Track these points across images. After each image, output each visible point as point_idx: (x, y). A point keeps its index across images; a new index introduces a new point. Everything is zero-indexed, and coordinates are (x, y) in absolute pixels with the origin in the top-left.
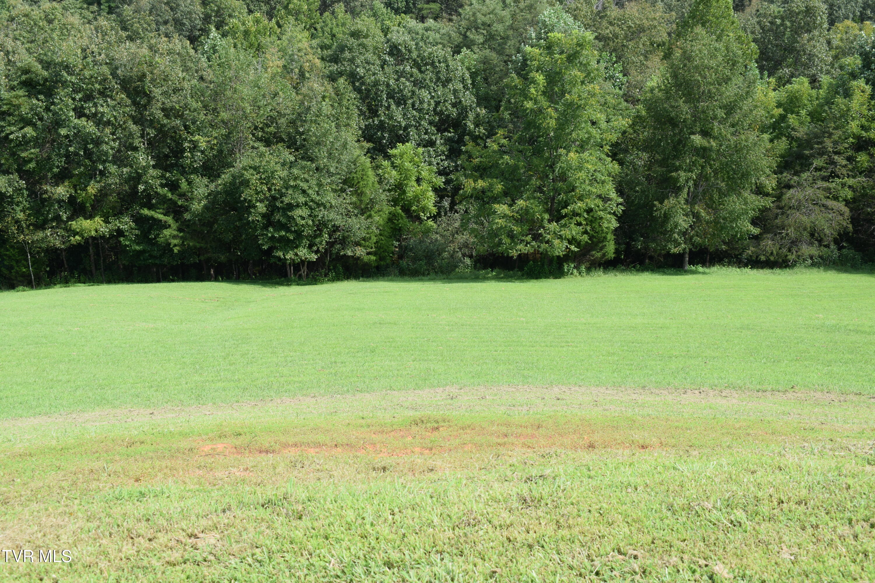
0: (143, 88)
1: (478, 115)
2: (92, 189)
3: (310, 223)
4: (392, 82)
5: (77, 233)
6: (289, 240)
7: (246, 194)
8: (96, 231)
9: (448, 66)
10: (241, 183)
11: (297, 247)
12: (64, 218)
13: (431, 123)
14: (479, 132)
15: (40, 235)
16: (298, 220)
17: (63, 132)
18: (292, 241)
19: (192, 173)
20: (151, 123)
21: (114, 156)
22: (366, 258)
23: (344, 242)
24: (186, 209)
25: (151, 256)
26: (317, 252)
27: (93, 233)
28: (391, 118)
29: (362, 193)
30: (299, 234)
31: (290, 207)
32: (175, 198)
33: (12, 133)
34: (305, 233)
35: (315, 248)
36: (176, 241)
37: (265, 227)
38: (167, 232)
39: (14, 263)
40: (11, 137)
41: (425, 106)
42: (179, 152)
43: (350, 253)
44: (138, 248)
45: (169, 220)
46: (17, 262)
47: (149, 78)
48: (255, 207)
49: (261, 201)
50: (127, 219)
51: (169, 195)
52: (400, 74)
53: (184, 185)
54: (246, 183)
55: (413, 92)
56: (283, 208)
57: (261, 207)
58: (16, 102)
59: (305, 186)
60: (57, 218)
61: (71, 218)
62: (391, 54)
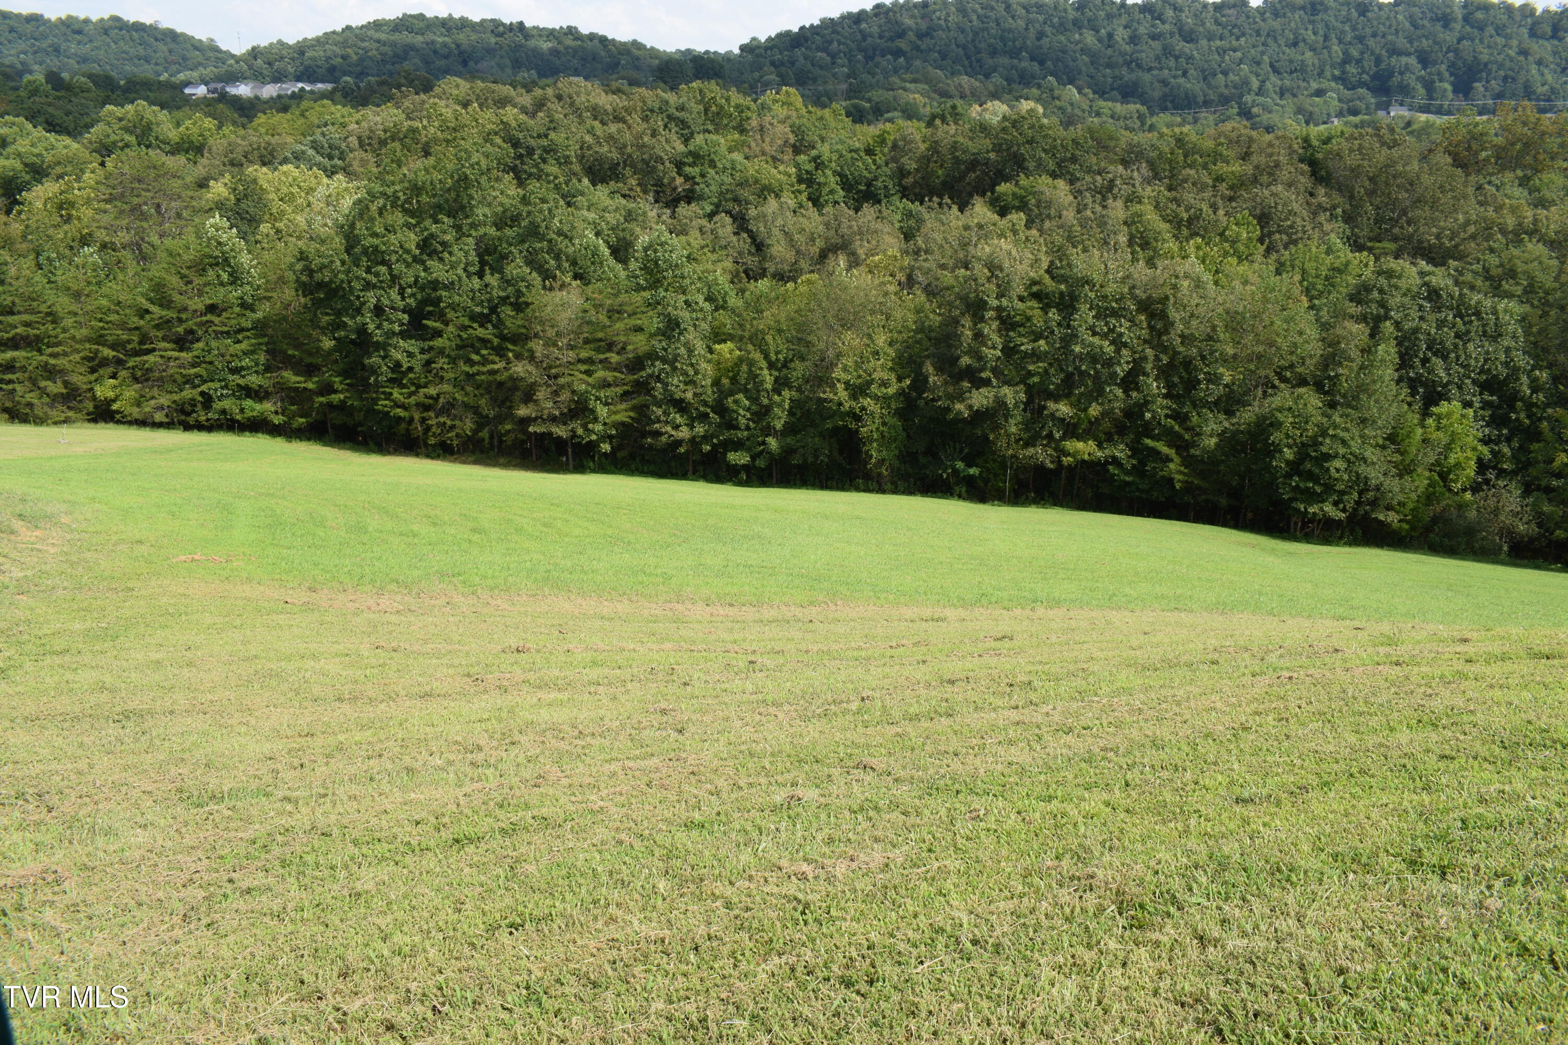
0: (1163, 311)
1: (1536, 380)
2: (1094, 410)
3: (1346, 477)
4: (1433, 331)
5: (1069, 455)
6: (1315, 493)
7: (1276, 437)
8: (1089, 454)
9: (1497, 319)
10: (1271, 425)
11: (1323, 501)
12: (1057, 436)
13: (1474, 382)
14: (1537, 398)
15: (1031, 451)
16: (1333, 471)
17: (1077, 349)
18: (1319, 495)
19: (1204, 407)
20: (1165, 350)
21: (1122, 379)
22: (1396, 525)
23: (1374, 503)
24: (1194, 444)
25: (1138, 489)
26: (1344, 510)
27: (1086, 457)
28: (1431, 371)
29: (1406, 451)
30: (1329, 488)
31: (1327, 457)
32: (1182, 432)
33: (1022, 344)
34: (1337, 488)
35: (1341, 506)
36: (1180, 477)
37: (1289, 476)
38: (1172, 466)
39: (991, 476)
40: (1022, 348)
41: (1473, 362)
42: (1192, 384)
43: (1381, 517)
44: (1127, 479)
45: (1172, 452)
46: (995, 475)
47: (1172, 300)
48: (1281, 451)
49: (1290, 447)
50: (1122, 446)
51: (1177, 428)
52: (1441, 324)
53: (1195, 419)
54: (1277, 425)
55: (1456, 346)
56: (1316, 458)
57: (1288, 454)
58: (1029, 313)
59: (1346, 435)
60: (1050, 436)
61: (1063, 438)
62: (1428, 298)
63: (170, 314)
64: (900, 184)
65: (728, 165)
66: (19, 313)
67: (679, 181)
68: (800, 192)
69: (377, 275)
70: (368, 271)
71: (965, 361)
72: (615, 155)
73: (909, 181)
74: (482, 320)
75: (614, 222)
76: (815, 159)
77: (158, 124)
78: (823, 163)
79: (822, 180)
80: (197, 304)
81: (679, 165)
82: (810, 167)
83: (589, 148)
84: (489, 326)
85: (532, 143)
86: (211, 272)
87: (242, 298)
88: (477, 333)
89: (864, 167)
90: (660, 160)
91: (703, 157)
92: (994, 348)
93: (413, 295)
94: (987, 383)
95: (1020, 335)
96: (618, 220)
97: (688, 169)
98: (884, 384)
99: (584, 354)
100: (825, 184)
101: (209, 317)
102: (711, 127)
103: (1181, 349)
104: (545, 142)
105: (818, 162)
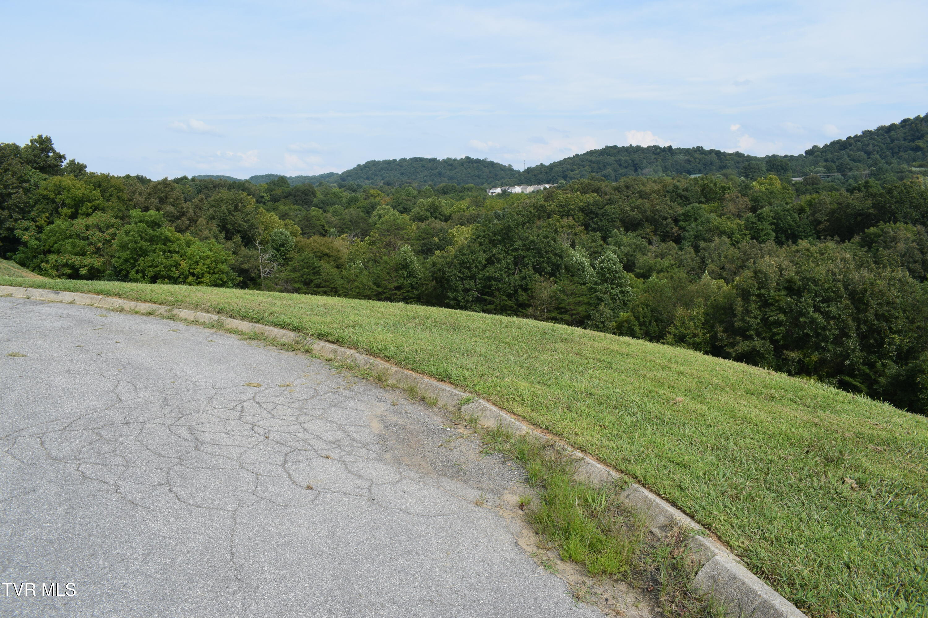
63: (380, 290)
64: (815, 229)
65: (704, 220)
66: (322, 287)
67: (675, 229)
68: (746, 235)
69: (463, 273)
70: (460, 272)
71: (738, 324)
72: (639, 217)
73: (822, 227)
74: (509, 296)
75: (626, 252)
76: (758, 216)
77: (441, 207)
78: (763, 218)
79: (760, 227)
80: (392, 286)
81: (676, 221)
82: (754, 220)
83: (627, 212)
84: (513, 299)
85: (599, 212)
86: (400, 272)
87: (411, 284)
88: (506, 303)
89: (792, 219)
90: (666, 218)
91: (690, 216)
92: (755, 318)
93: (480, 283)
94: (750, 338)
95: (772, 311)
96: (628, 251)
97: (681, 223)
98: (695, 336)
99: (553, 315)
100: (762, 230)
101: (396, 292)
102: (703, 200)
103: (876, 322)
104: (602, 211)
105: (760, 218)
